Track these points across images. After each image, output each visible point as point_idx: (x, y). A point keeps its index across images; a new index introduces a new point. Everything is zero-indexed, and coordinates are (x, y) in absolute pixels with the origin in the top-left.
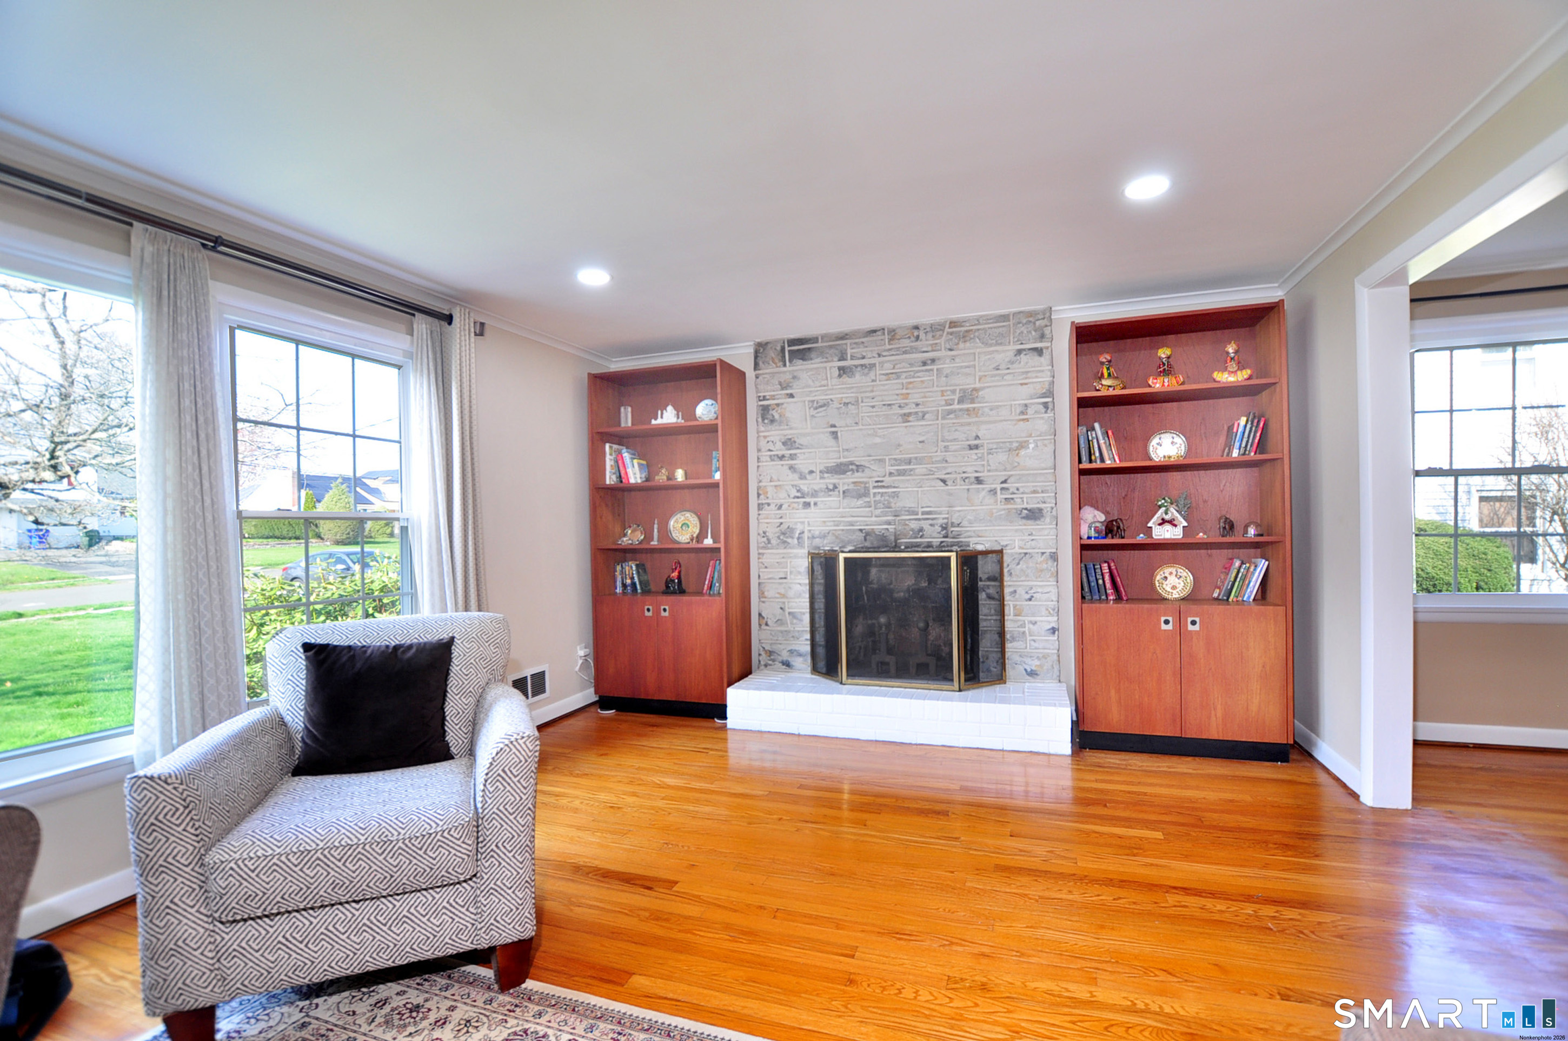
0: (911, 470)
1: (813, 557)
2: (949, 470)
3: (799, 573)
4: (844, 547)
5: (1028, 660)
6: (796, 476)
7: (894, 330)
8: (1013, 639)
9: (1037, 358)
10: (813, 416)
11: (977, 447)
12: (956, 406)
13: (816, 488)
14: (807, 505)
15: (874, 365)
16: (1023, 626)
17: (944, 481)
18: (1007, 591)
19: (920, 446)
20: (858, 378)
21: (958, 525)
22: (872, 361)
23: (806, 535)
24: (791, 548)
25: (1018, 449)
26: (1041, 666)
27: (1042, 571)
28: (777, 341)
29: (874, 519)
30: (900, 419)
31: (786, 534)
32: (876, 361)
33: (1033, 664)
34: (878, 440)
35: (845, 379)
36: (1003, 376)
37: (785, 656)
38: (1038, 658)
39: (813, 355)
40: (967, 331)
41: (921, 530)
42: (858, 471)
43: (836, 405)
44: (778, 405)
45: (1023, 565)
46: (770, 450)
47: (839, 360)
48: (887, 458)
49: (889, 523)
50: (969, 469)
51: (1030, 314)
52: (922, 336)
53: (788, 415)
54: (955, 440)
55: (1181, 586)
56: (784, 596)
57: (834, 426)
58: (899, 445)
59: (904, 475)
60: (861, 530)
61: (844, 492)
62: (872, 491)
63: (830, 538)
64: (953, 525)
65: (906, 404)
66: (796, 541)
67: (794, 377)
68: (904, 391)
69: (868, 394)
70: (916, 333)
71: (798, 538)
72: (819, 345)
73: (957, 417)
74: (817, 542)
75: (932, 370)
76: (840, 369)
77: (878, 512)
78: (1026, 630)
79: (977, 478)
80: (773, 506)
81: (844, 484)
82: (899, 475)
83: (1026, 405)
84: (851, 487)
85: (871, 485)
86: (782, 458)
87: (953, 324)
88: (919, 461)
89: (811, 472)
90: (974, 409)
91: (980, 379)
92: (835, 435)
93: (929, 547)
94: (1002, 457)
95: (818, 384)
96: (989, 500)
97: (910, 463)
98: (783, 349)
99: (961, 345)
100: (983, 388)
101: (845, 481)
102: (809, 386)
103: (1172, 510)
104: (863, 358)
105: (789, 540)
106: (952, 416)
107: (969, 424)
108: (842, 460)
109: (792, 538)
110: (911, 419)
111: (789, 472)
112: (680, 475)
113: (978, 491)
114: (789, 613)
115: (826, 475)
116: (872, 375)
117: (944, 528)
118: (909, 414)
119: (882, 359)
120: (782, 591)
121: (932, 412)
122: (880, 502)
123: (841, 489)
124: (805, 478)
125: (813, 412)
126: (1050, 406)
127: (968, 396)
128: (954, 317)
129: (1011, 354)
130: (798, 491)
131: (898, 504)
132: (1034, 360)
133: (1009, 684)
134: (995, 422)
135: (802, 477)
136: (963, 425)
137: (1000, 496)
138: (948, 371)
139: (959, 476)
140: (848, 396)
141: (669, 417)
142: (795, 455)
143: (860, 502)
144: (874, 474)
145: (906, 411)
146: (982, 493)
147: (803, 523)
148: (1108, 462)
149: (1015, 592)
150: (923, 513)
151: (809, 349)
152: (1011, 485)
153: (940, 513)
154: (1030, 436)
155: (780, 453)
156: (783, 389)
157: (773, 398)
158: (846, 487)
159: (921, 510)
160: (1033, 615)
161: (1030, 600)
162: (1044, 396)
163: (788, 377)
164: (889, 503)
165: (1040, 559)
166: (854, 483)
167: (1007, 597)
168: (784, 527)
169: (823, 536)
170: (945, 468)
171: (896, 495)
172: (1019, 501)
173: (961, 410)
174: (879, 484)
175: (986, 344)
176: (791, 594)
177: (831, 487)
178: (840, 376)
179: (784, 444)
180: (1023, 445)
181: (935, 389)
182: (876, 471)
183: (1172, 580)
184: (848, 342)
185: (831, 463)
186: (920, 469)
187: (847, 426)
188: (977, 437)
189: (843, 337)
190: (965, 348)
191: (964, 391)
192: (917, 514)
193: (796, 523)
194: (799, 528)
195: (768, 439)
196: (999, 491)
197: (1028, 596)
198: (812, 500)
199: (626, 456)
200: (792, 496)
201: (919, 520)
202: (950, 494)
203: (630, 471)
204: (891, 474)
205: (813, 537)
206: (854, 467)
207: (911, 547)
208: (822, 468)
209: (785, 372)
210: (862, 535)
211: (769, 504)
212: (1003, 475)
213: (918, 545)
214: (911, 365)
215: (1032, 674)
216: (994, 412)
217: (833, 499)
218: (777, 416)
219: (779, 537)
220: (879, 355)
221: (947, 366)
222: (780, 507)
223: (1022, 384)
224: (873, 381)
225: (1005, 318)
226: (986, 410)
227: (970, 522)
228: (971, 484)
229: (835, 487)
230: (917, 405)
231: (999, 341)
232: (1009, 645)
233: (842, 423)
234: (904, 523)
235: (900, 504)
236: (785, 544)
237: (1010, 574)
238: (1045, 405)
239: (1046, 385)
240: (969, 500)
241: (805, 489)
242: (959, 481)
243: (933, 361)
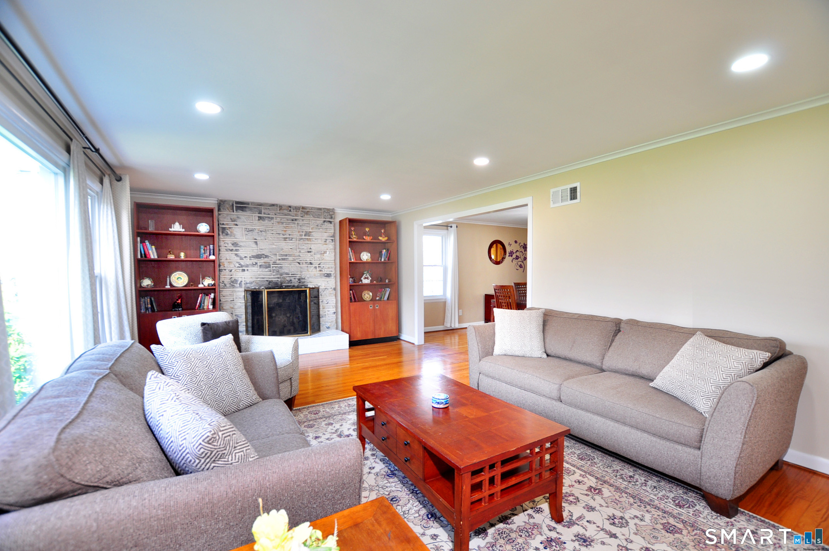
0: (287, 258)
1: (246, 291)
2: (301, 259)
3: (240, 298)
4: (260, 287)
5: (327, 324)
6: (238, 258)
7: (281, 206)
8: (322, 317)
9: (330, 224)
10: (246, 234)
11: (310, 252)
12: (303, 237)
13: (248, 263)
14: (244, 270)
15: (273, 218)
16: (325, 312)
17: (299, 263)
18: (320, 301)
19: (290, 250)
20: (266, 222)
21: (304, 279)
22: (272, 216)
23: (243, 283)
24: (236, 288)
25: (323, 253)
26: (331, 325)
27: (331, 294)
28: (230, 201)
29: (272, 276)
30: (283, 240)
31: (233, 283)
32: (274, 216)
33: (328, 325)
34: (274, 246)
35: (261, 221)
36: (319, 229)
38: (330, 323)
39: (247, 210)
40: (308, 211)
41: (291, 280)
42: (266, 258)
43: (257, 231)
44: (230, 228)
45: (325, 292)
46: (226, 247)
47: (259, 214)
48: (278, 253)
49: (278, 278)
50: (308, 259)
51: (328, 209)
52: (292, 210)
53: (235, 232)
54: (303, 249)
55: (369, 297)
56: (233, 308)
57: (256, 239)
58: (282, 249)
59: (284, 260)
60: (267, 281)
61: (260, 266)
62: (272, 266)
63: (254, 283)
64: (302, 279)
65: (286, 234)
66: (238, 285)
67: (238, 217)
68: (285, 229)
69: (270, 229)
70: (290, 209)
71: (240, 284)
72: (250, 206)
73: (304, 241)
74: (248, 285)
75: (295, 223)
76: (259, 217)
77: (274, 274)
78: (326, 313)
79: (310, 263)
80: (227, 271)
81: (260, 262)
82: (282, 260)
83: (326, 239)
84: (263, 264)
85: (271, 263)
86: (232, 250)
87: (303, 208)
88: (290, 255)
89: (246, 257)
90: (310, 239)
91: (312, 229)
92: (256, 243)
93: (294, 287)
94: (319, 256)
95: (249, 221)
96: (314, 270)
97: (286, 256)
98: (233, 205)
99: (306, 216)
100: (313, 232)
101: (261, 262)
102: (245, 222)
104: (269, 214)
105: (235, 285)
106: (302, 240)
107: (308, 244)
108: (259, 253)
109: (237, 284)
110: (287, 240)
111: (235, 256)
112: (182, 255)
113: (311, 267)
114: (235, 315)
115: (252, 259)
116: (272, 221)
117: (299, 280)
118: (287, 238)
119: (276, 216)
120: (232, 306)
121: (295, 238)
122: (275, 270)
123: (259, 264)
124: (243, 259)
125: (247, 233)
126: (334, 240)
127: (308, 234)
128: (304, 205)
129: (322, 222)
130: (239, 264)
132: (329, 225)
133: (321, 332)
134: (316, 244)
135: (241, 259)
136: (305, 244)
137: (318, 269)
138: (301, 224)
139: (304, 262)
140: (262, 228)
141: (177, 228)
142: (238, 249)
143: (267, 270)
144: (273, 259)
145: (285, 236)
146: (311, 268)
147: (242, 278)
148: (353, 260)
149: (323, 301)
150: (292, 274)
151: (245, 207)
152: (321, 266)
153: (297, 274)
154: (327, 249)
155: (231, 248)
156: (232, 221)
157: (227, 224)
158: (261, 264)
159: (290, 273)
160: (328, 308)
161: (327, 303)
162: (331, 237)
163: (235, 217)
164: (279, 270)
165: (331, 290)
166: (264, 262)
167: (320, 303)
168: (233, 279)
169: (251, 283)
170: (299, 258)
171: (281, 267)
172: (324, 271)
173: (305, 238)
174: (275, 264)
175: (314, 217)
176: (236, 307)
177: (254, 263)
178: (259, 220)
179: (233, 244)
180: (325, 252)
181: (296, 230)
182: (273, 258)
183: (367, 295)
184: (263, 207)
185: (254, 254)
186: (291, 258)
187: (261, 240)
188: (310, 249)
189: (261, 205)
190: (307, 217)
191: (306, 232)
192: (289, 275)
193: (238, 278)
194: (240, 280)
195: (225, 242)
196: (317, 267)
197: (327, 302)
198: (246, 269)
199: (147, 243)
200: (236, 266)
201: (290, 277)
202: (301, 268)
203: (150, 252)
204: (279, 260)
205: (247, 283)
206: (264, 256)
207: (287, 287)
208: (250, 255)
209: (233, 215)
210: (267, 282)
211: (225, 270)
212: (319, 262)
213: (289, 286)
214: (288, 220)
215: (328, 328)
216: (316, 241)
217: (255, 269)
218: (229, 233)
219: (230, 284)
220: (275, 214)
221: (301, 222)
222: (231, 271)
223: (325, 232)
224: (273, 224)
225: (320, 209)
226: (314, 239)
227: (308, 278)
228: (308, 264)
229: (256, 263)
230: (290, 235)
231: (318, 216)
232: (321, 319)
233: (259, 238)
234: (284, 278)
235: (283, 271)
236: (233, 286)
237: (321, 295)
238: (332, 240)
239: (333, 233)
240: (308, 270)
241: (242, 264)
242: (304, 263)
243: (296, 220)
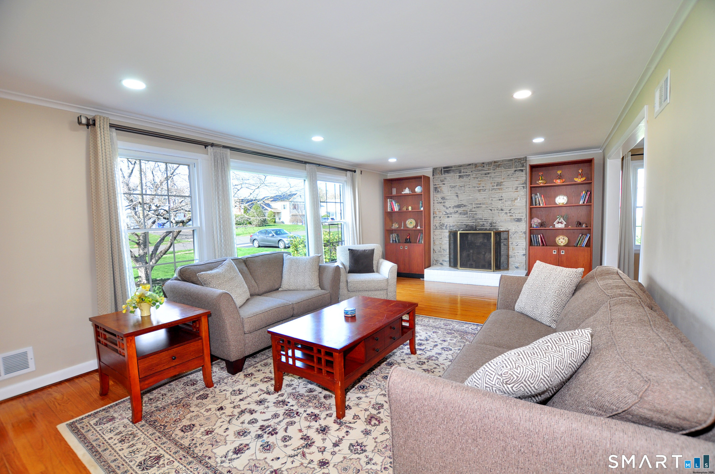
0: (481, 206)
1: (450, 232)
3: (446, 237)
4: (459, 229)
5: (516, 264)
6: (445, 208)
7: (476, 164)
8: (511, 257)
10: (451, 190)
11: (501, 200)
12: (495, 187)
13: (451, 212)
14: (448, 217)
15: (470, 175)
16: (515, 253)
17: (491, 210)
18: (510, 243)
19: (484, 199)
20: (465, 179)
22: (469, 173)
23: (448, 226)
24: (443, 230)
25: (514, 200)
26: (520, 265)
27: (521, 237)
28: (439, 168)
29: (469, 221)
30: (478, 191)
31: (442, 226)
32: (471, 173)
33: (517, 265)
34: (471, 197)
35: (461, 179)
36: (510, 178)
37: (441, 262)
38: (519, 263)
39: (451, 172)
40: (499, 164)
41: (484, 224)
43: (458, 187)
44: (440, 187)
45: (515, 235)
46: (437, 200)
47: (459, 173)
48: (473, 203)
49: (474, 222)
50: (499, 206)
51: (519, 159)
52: (485, 166)
53: (443, 190)
54: (495, 197)
55: (564, 242)
56: (441, 244)
57: (457, 193)
58: (477, 199)
59: (479, 208)
62: (469, 213)
63: (455, 227)
64: (494, 223)
65: (480, 187)
67: (445, 178)
68: (479, 183)
69: (468, 184)
70: (483, 165)
71: (446, 227)
72: (453, 169)
73: (495, 191)
74: (451, 228)
75: (488, 176)
76: (459, 176)
77: (470, 219)
78: (516, 255)
79: (501, 209)
82: (477, 208)
83: (517, 187)
85: (468, 211)
86: (441, 203)
87: (495, 162)
88: (484, 204)
89: (450, 207)
90: (501, 188)
91: (503, 179)
92: (457, 196)
93: (486, 230)
94: (509, 203)
95: (452, 180)
96: (505, 216)
97: (480, 204)
98: (442, 170)
99: (497, 169)
100: (504, 182)
101: (461, 210)
102: (450, 181)
103: (562, 219)
104: (467, 172)
107: (499, 193)
108: (460, 203)
109: (444, 227)
111: (443, 207)
112: (410, 208)
113: (501, 213)
114: (443, 249)
115: (454, 208)
116: (469, 177)
117: (491, 224)
118: (481, 190)
120: (441, 242)
121: (488, 189)
122: (471, 216)
123: (459, 212)
125: (451, 189)
126: (525, 187)
127: (499, 184)
128: (495, 160)
129: (513, 171)
130: (446, 213)
131: (476, 217)
132: (521, 173)
133: (510, 270)
134: (507, 192)
135: (447, 208)
136: (497, 193)
137: (508, 215)
138: (493, 177)
139: (496, 208)
140: (462, 184)
141: (407, 191)
142: (445, 202)
143: (465, 216)
145: (479, 189)
146: (503, 214)
147: (447, 222)
148: (541, 205)
149: (512, 243)
150: (485, 219)
151: (450, 170)
152: (512, 211)
153: (490, 220)
154: (518, 196)
155: (440, 201)
156: (441, 182)
157: (438, 184)
160: (518, 250)
161: (517, 245)
162: (523, 184)
163: (443, 178)
164: (474, 216)
165: (521, 233)
166: (463, 210)
167: (510, 245)
168: (441, 223)
169: (453, 226)
170: (492, 206)
171: (476, 214)
172: (514, 216)
173: (497, 188)
174: (471, 211)
175: (505, 168)
176: (443, 243)
178: (459, 178)
179: (442, 198)
180: (516, 199)
181: (489, 182)
182: (470, 207)
183: (561, 240)
184: (462, 168)
185: (456, 204)
186: (484, 206)
188: (502, 197)
189: (461, 166)
190: (498, 170)
191: (498, 182)
193: (445, 222)
194: (446, 224)
195: (437, 197)
196: (508, 213)
198: (450, 216)
199: (394, 202)
200: (444, 214)
201: (483, 221)
202: (493, 214)
203: (395, 207)
204: (474, 208)
205: (450, 227)
206: (463, 206)
207: (480, 230)
208: (453, 206)
210: (465, 226)
211: (437, 217)
212: (510, 208)
213: (482, 229)
214: (482, 175)
215: (517, 268)
216: (507, 189)
217: (457, 215)
218: (439, 190)
219: (439, 227)
220: (472, 172)
221: (493, 175)
222: (440, 217)
223: (516, 180)
224: (470, 179)
225: (511, 160)
226: (505, 188)
227: (499, 222)
228: (500, 211)
229: (457, 212)
230: (483, 187)
231: (510, 167)
232: (510, 259)
233: (460, 192)
234: (478, 222)
235: (477, 217)
236: (442, 228)
237: (511, 238)
238: (523, 187)
239: (524, 181)
240: (499, 215)
241: (448, 212)
242: (496, 210)
243: (488, 173)
